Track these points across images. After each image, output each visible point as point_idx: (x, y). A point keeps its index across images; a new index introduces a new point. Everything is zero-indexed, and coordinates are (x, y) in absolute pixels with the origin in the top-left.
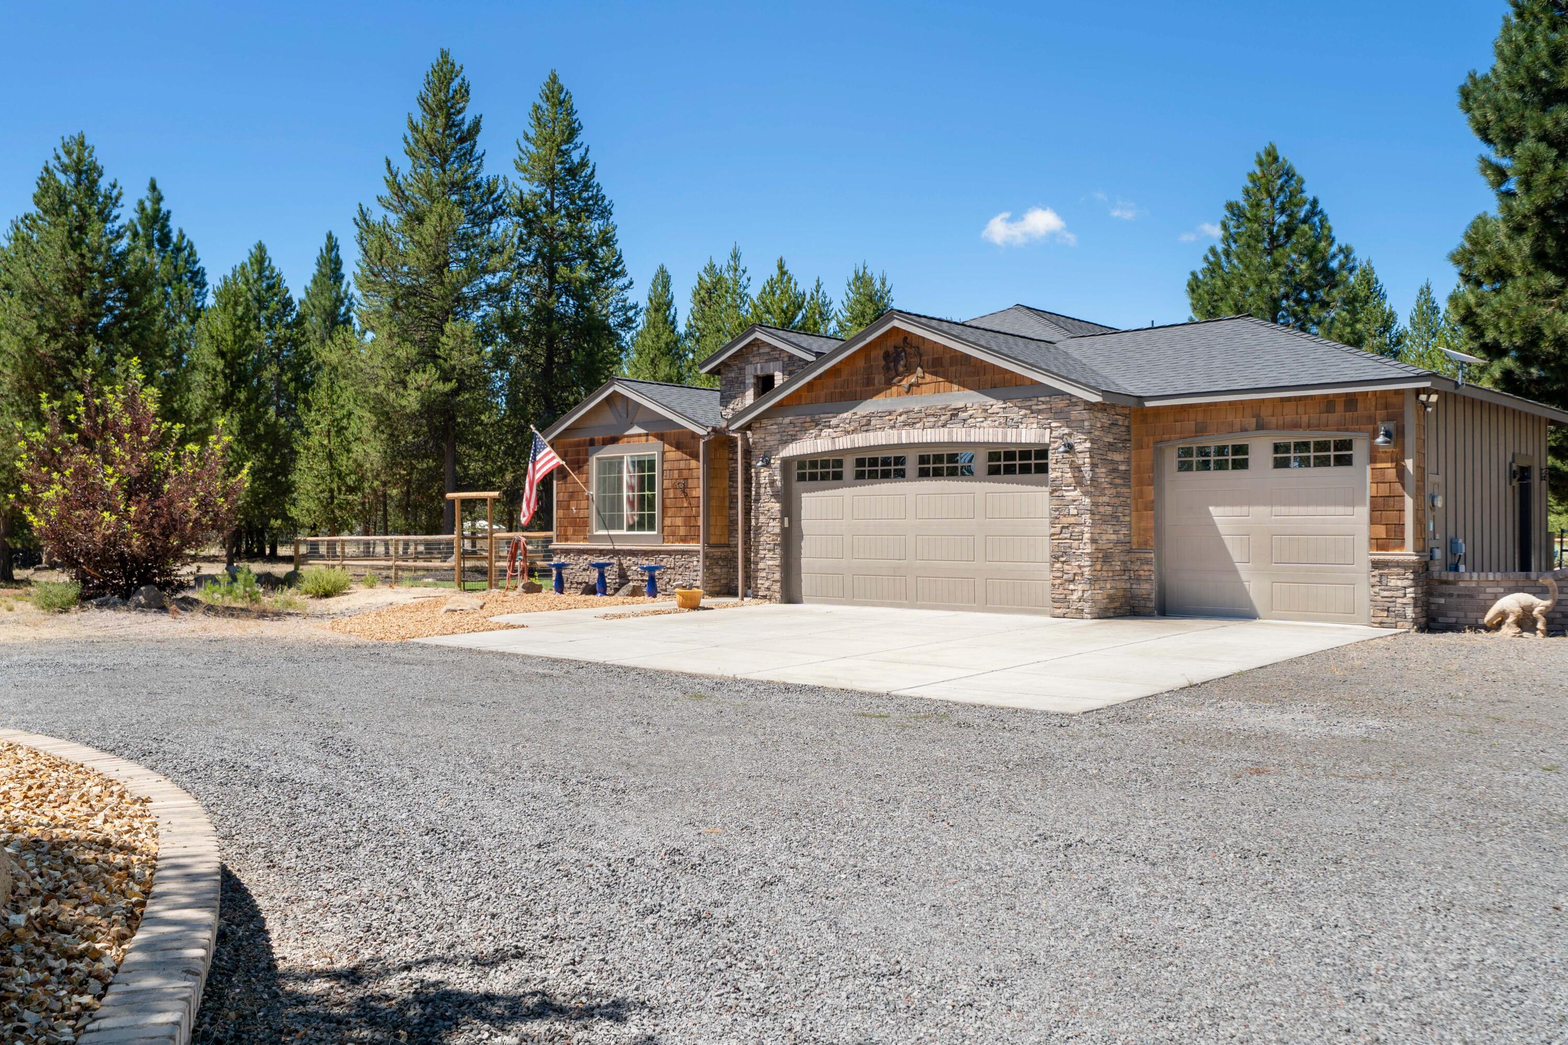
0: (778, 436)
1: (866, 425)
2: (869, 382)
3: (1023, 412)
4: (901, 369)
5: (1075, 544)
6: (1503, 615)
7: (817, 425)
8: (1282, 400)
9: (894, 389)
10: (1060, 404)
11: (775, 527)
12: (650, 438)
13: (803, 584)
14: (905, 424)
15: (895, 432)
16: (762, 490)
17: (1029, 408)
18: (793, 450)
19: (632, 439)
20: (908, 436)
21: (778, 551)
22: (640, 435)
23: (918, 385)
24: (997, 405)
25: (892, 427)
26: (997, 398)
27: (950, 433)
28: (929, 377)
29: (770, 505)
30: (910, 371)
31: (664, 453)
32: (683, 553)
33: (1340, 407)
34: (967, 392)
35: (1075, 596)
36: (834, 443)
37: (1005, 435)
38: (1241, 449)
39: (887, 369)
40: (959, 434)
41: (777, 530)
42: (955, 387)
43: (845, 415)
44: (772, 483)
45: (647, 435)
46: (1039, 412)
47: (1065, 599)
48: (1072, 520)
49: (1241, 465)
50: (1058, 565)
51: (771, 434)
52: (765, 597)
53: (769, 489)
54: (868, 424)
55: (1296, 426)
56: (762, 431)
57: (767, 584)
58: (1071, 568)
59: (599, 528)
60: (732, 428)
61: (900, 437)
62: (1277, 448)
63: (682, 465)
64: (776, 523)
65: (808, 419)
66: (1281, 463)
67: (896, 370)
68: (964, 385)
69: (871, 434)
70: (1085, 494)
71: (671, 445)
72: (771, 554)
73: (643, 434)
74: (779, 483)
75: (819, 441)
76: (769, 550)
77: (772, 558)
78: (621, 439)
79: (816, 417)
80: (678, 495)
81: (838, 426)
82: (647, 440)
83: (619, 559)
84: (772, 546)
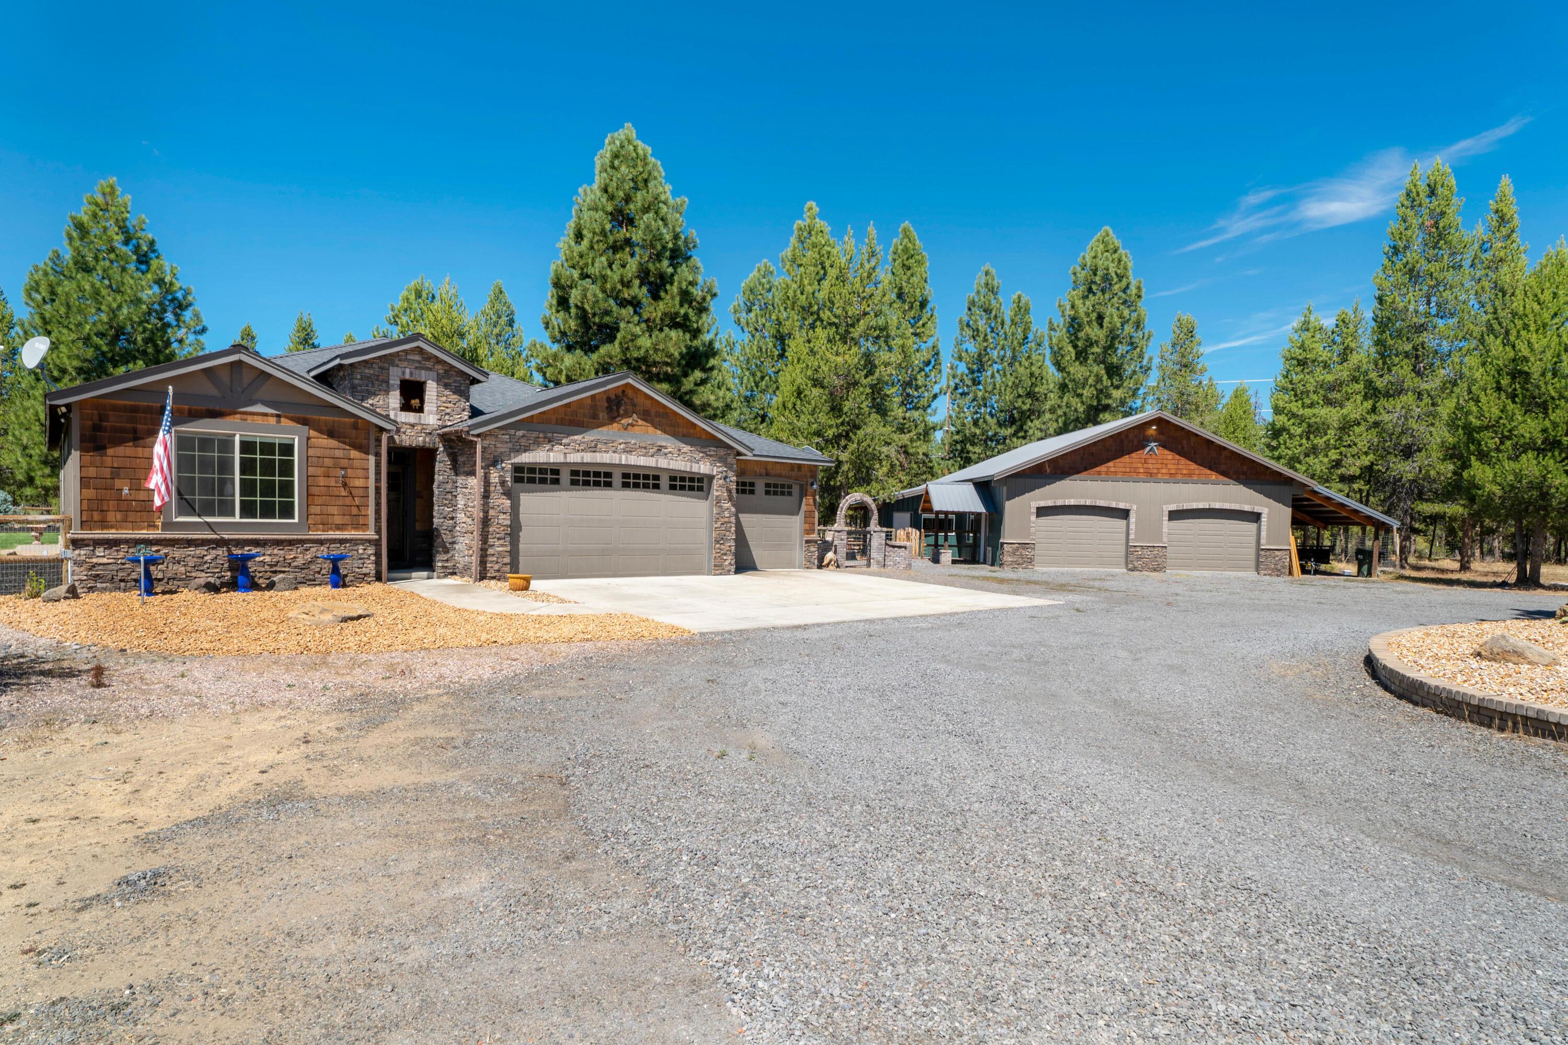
0: (510, 445)
1: (594, 449)
2: (595, 416)
3: (701, 455)
4: (622, 412)
5: (728, 533)
6: (831, 561)
7: (550, 441)
8: (776, 463)
9: (615, 425)
10: (722, 452)
11: (505, 520)
12: (283, 419)
14: (625, 451)
15: (617, 455)
16: (492, 489)
17: (705, 453)
18: (526, 458)
19: (249, 417)
20: (627, 459)
21: (508, 539)
22: (266, 415)
23: (633, 425)
24: (686, 448)
25: (614, 452)
26: (686, 444)
27: (657, 461)
28: (640, 422)
29: (501, 501)
30: (627, 415)
31: (308, 438)
32: (342, 541)
33: (796, 469)
34: (667, 436)
35: (727, 563)
36: (565, 457)
37: (691, 467)
38: (752, 484)
39: (609, 409)
40: (663, 463)
41: (508, 523)
42: (659, 432)
43: (576, 437)
44: (503, 483)
45: (278, 416)
46: (711, 456)
47: (721, 565)
48: (727, 520)
49: (752, 492)
50: (718, 546)
51: (502, 442)
52: (493, 578)
53: (499, 488)
54: (596, 446)
55: (780, 476)
56: (493, 438)
57: (496, 567)
58: (725, 547)
59: (180, 513)
60: (471, 433)
61: (620, 460)
62: (768, 485)
63: (339, 453)
64: (507, 516)
65: (541, 435)
66: (767, 493)
67: (618, 411)
68: (665, 432)
69: (598, 454)
70: (733, 505)
71: (321, 432)
72: (501, 542)
73: (272, 415)
74: (509, 484)
75: (551, 454)
76: (499, 539)
77: (502, 545)
78: (229, 414)
79: (550, 435)
80: (333, 484)
81: (569, 445)
82: (279, 422)
83: (229, 550)
84: (502, 535)
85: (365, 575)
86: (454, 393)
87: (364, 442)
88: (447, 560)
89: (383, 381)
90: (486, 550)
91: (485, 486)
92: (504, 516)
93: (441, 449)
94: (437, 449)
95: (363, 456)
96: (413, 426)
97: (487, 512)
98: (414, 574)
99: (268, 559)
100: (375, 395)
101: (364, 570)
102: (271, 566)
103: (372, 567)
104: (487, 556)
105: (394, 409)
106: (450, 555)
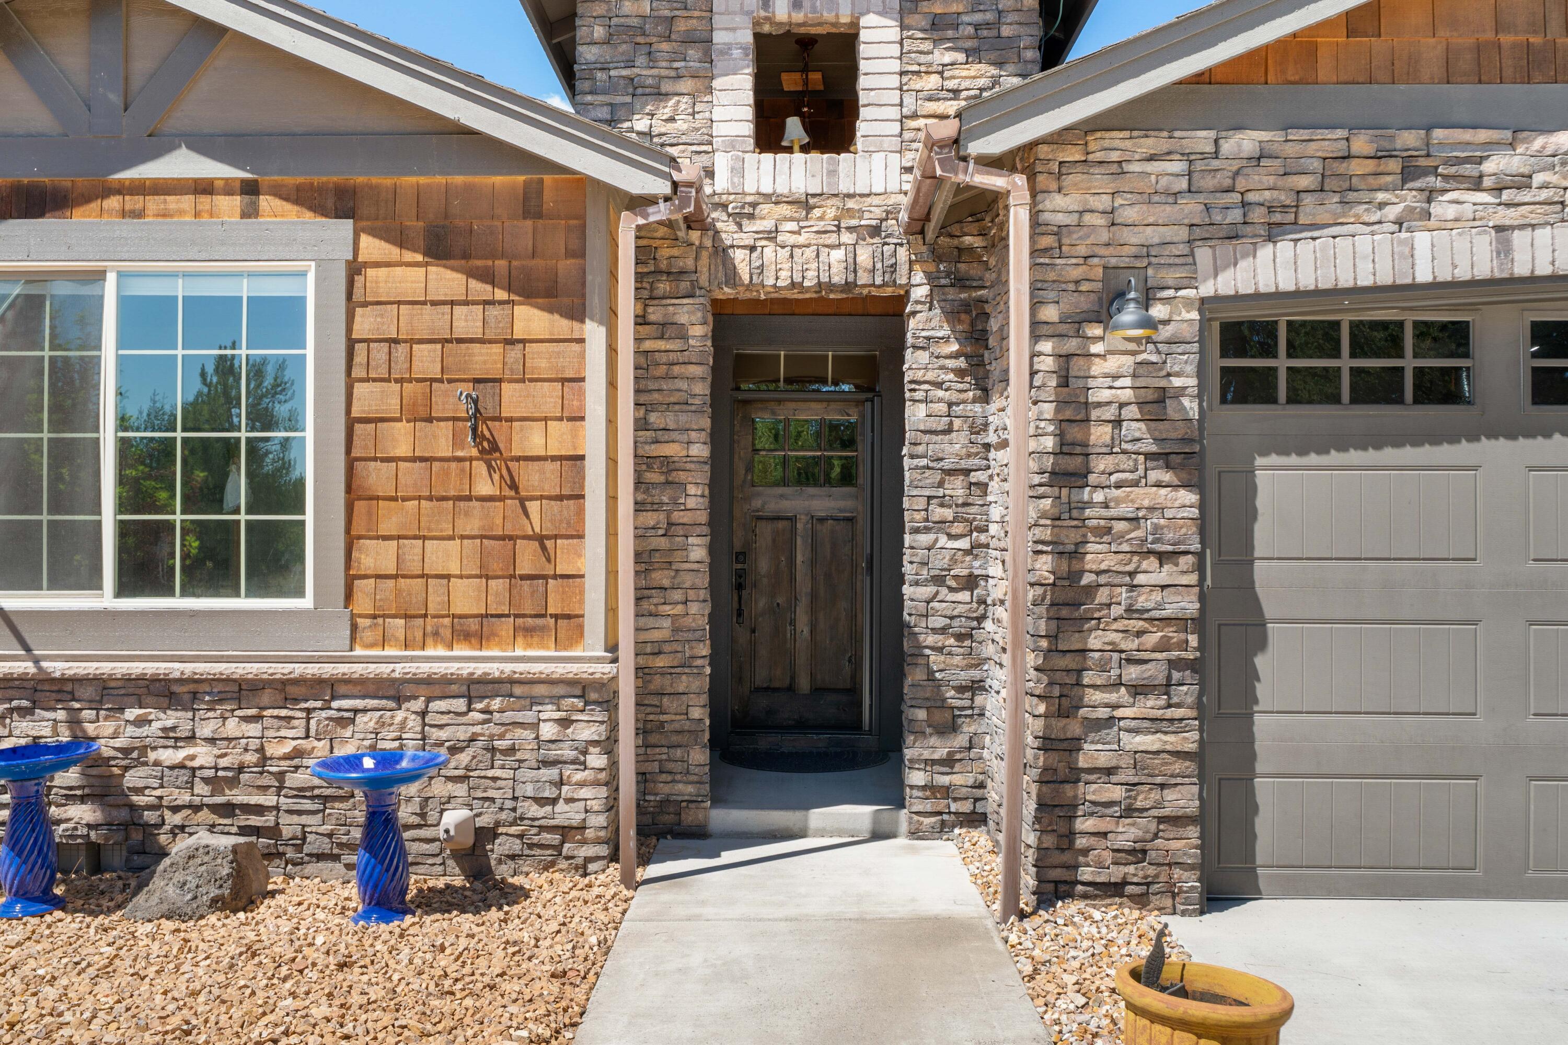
0: (1192, 208)
7: (1409, 173)
11: (1171, 588)
12: (265, 202)
13: (1263, 825)
16: (1100, 434)
18: (1277, 269)
19: (153, 203)
21: (1186, 692)
22: (204, 188)
29: (1144, 496)
31: (355, 269)
32: (475, 687)
36: (1504, 250)
41: (1189, 605)
44: (1156, 403)
45: (250, 189)
51: (1149, 198)
52: (1113, 890)
53: (1135, 427)
56: (1100, 180)
57: (1128, 834)
60: (975, 148)
65: (1362, 144)
71: (402, 242)
72: (1151, 705)
73: (228, 188)
74: (1191, 406)
75: (1422, 240)
76: (1138, 690)
77: (1156, 724)
78: (86, 199)
79: (1409, 139)
80: (444, 448)
81: (1523, 182)
82: (250, 212)
83: (74, 722)
84: (1155, 671)
85: (565, 831)
86: (974, 54)
87: (566, 266)
88: (949, 762)
89: (689, 40)
90: (1073, 746)
91: (1062, 423)
92: (1165, 574)
93: (920, 292)
94: (903, 299)
95: (562, 326)
96: (805, 204)
97: (1076, 553)
98: (818, 816)
99: (203, 755)
100: (661, 96)
101: (566, 814)
102: (215, 783)
103: (595, 796)
104: (1074, 776)
105: (732, 144)
106: (961, 740)
